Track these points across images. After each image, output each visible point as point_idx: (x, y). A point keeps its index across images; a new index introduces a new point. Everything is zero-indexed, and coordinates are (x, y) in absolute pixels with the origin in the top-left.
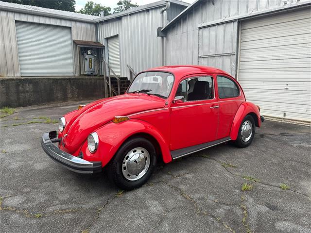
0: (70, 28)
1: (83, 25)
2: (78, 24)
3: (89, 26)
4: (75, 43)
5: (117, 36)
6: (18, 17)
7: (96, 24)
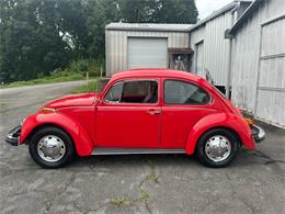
0: (167, 38)
1: (178, 34)
2: (174, 34)
3: (183, 35)
4: (170, 50)
5: (202, 42)
6: (129, 34)
7: (190, 32)
